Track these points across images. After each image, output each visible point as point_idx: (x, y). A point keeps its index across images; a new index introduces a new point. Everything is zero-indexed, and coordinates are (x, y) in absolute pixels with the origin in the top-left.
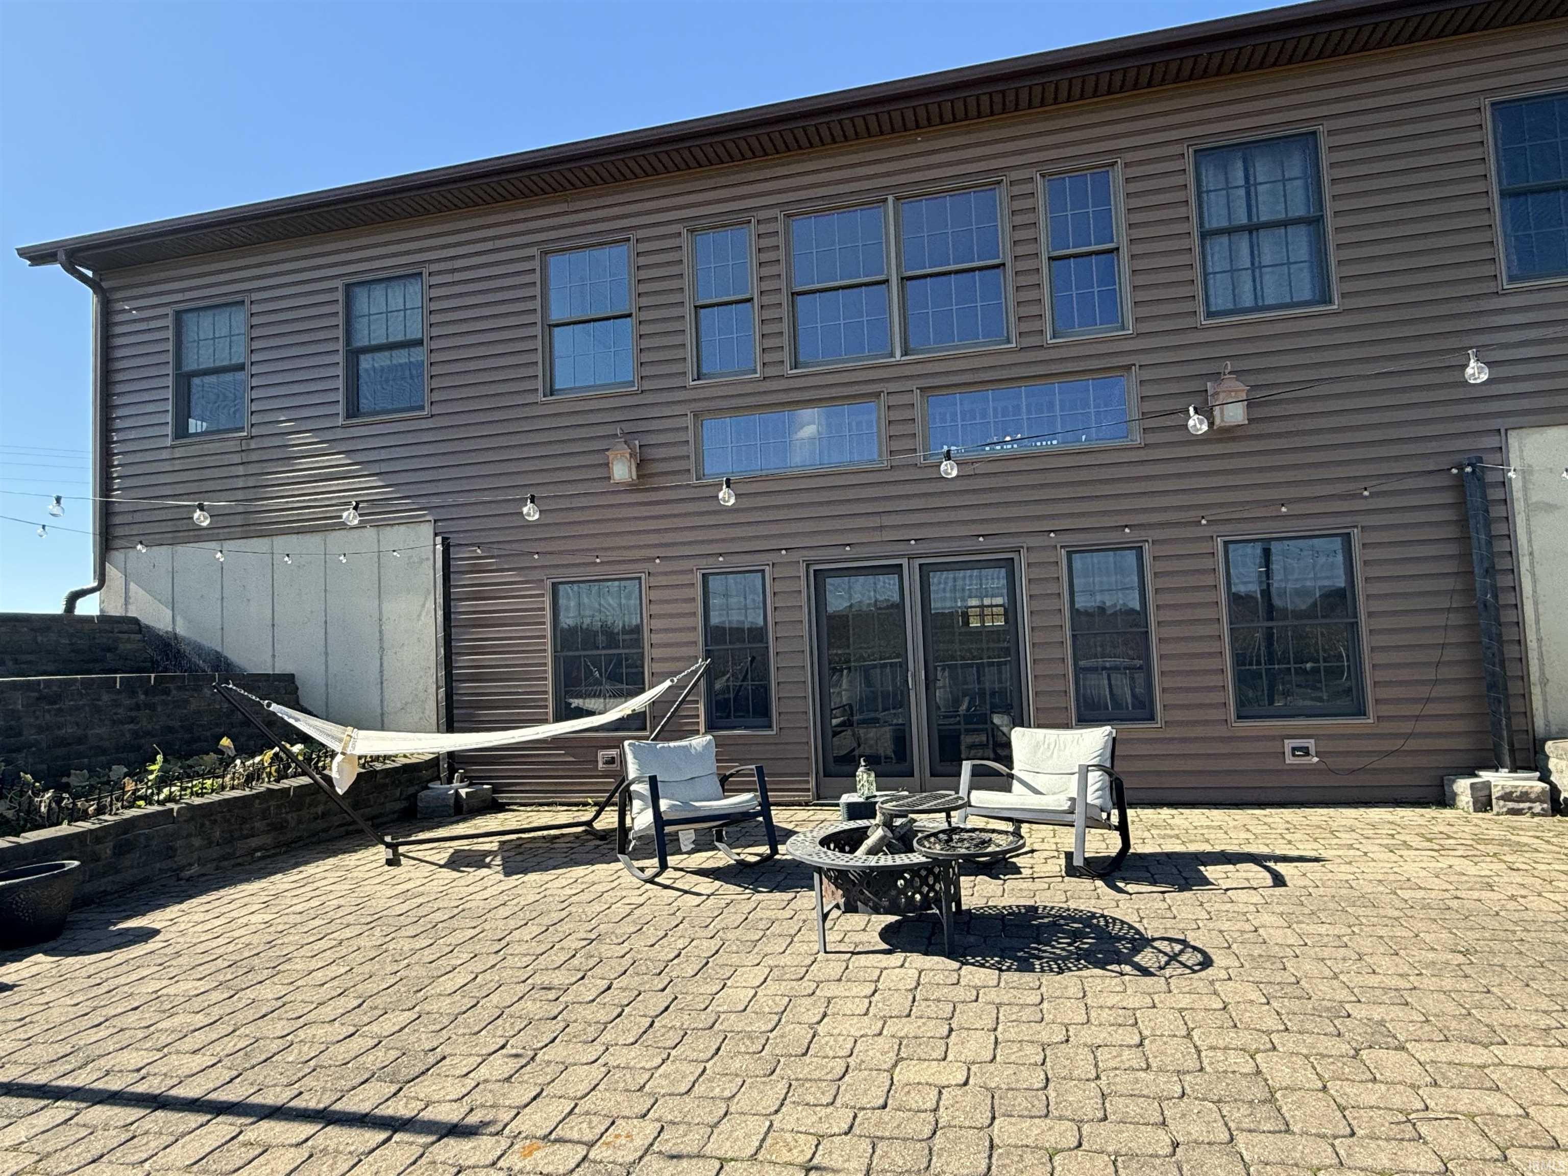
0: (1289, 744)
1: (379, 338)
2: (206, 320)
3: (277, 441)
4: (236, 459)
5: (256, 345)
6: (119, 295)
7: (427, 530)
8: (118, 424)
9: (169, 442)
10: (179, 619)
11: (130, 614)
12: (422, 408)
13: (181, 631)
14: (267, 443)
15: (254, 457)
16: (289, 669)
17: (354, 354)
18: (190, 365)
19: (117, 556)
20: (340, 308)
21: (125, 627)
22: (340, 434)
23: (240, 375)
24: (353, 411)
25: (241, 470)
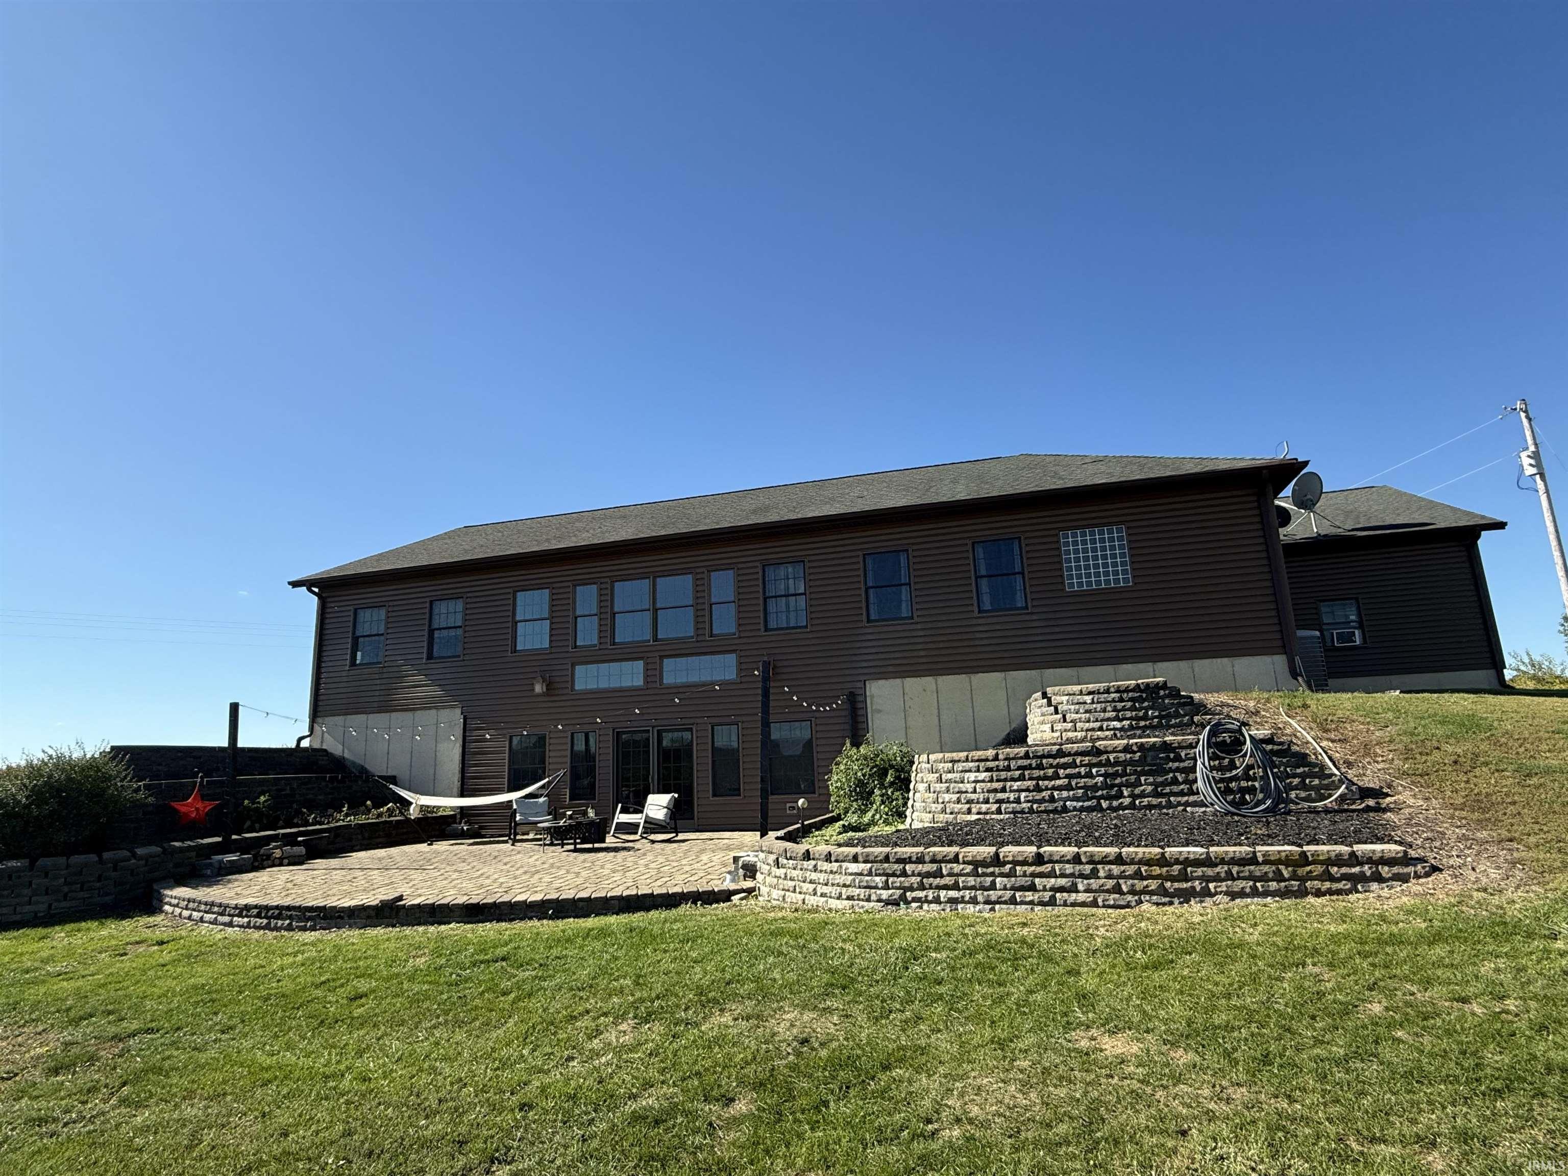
0: (788, 805)
1: (443, 625)
2: (368, 613)
3: (396, 669)
4: (377, 676)
5: (389, 626)
6: (329, 600)
7: (458, 711)
8: (325, 659)
9: (347, 668)
10: (346, 751)
11: (324, 747)
12: (459, 656)
13: (346, 755)
14: (390, 670)
15: (385, 676)
16: (393, 773)
17: (431, 632)
18: (358, 633)
19: (319, 720)
20: (427, 611)
21: (321, 753)
22: (424, 667)
23: (382, 638)
24: (430, 656)
25: (378, 682)
